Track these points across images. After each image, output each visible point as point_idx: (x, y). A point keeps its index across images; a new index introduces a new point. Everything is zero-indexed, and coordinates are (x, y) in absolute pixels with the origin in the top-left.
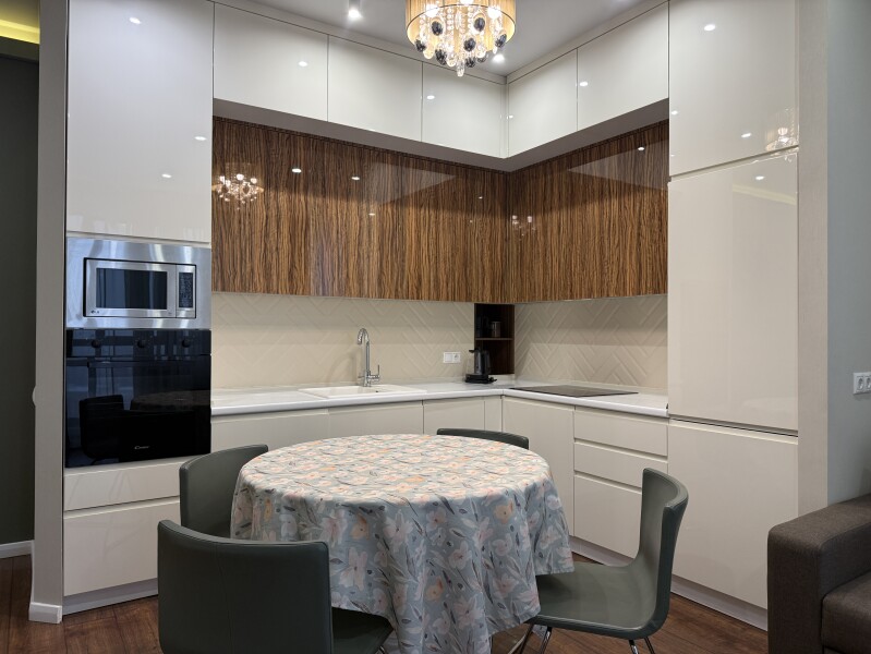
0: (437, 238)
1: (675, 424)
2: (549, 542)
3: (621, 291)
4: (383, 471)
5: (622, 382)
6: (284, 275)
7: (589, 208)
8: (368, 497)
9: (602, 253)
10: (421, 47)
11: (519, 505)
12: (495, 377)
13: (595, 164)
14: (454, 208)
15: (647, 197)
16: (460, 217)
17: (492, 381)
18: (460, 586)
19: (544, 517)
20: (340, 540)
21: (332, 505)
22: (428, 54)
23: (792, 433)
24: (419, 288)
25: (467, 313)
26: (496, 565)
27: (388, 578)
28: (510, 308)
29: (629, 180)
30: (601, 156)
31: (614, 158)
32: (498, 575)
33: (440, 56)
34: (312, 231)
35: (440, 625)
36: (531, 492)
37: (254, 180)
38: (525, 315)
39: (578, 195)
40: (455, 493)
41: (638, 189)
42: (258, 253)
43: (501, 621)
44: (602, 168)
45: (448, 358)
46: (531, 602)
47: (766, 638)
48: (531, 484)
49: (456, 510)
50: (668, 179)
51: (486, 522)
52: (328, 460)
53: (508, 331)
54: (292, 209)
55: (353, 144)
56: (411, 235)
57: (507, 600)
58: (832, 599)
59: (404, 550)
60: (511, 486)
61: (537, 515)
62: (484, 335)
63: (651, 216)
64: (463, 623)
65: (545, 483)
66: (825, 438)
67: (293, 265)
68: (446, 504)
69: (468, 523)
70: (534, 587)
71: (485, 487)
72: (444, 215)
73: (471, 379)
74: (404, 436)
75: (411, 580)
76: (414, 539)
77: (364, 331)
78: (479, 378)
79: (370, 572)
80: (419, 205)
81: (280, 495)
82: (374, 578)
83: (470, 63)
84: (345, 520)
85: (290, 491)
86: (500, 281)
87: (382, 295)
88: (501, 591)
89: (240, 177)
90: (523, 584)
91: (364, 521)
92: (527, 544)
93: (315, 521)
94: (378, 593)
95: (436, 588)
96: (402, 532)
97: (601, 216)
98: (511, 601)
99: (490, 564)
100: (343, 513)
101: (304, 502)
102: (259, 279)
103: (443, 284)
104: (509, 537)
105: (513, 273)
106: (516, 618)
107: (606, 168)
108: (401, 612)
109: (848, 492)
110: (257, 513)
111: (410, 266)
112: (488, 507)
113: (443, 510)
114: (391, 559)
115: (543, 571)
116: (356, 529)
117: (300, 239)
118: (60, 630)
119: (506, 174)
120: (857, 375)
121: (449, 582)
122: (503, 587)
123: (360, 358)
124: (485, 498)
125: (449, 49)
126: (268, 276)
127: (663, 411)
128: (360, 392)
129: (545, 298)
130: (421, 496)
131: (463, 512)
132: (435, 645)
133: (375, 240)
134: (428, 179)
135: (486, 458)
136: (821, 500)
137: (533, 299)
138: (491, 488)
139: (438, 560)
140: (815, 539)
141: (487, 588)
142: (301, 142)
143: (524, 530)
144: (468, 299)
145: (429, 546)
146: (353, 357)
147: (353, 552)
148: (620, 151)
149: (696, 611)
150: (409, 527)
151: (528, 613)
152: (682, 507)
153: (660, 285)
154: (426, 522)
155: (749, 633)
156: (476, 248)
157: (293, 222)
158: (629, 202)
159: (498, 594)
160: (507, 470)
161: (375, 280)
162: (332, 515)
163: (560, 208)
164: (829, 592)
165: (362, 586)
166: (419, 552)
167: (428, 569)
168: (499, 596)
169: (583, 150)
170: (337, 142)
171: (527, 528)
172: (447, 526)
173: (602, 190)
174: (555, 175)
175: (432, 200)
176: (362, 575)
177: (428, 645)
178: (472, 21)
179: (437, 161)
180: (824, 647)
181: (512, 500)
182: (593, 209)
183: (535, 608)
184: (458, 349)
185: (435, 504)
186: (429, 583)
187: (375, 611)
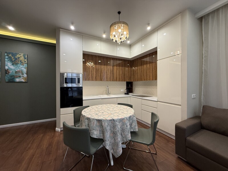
0: (120, 71)
1: (158, 102)
2: (134, 125)
3: (150, 80)
4: (105, 112)
5: (150, 94)
6: (95, 78)
7: (144, 66)
8: (100, 118)
9: (146, 73)
10: (113, 40)
11: (127, 120)
12: (129, 93)
13: (145, 59)
14: (122, 66)
15: (154, 64)
16: (123, 68)
17: (129, 94)
18: (116, 134)
19: (133, 121)
20: (95, 126)
21: (93, 119)
22: (114, 41)
23: (180, 105)
24: (116, 79)
25: (125, 83)
26: (123, 130)
27: (103, 132)
28: (132, 82)
29: (151, 61)
30: (146, 57)
31: (148, 58)
32: (123, 132)
33: (116, 41)
34: (99, 71)
35: (113, 141)
36: (130, 117)
37: (92, 63)
38: (135, 83)
39: (143, 63)
40: (115, 118)
41: (152, 62)
42: (91, 74)
43: (124, 140)
44: (146, 59)
45: (122, 90)
46: (129, 137)
47: (175, 141)
48: (130, 116)
49: (115, 121)
50: (157, 61)
51: (121, 123)
52: (97, 109)
53: (132, 86)
54: (96, 67)
55: (106, 57)
56: (115, 71)
57: (125, 136)
58: (188, 138)
59: (105, 128)
60: (126, 116)
61: (131, 121)
62: (128, 87)
63: (155, 67)
64: (116, 141)
65: (133, 115)
66: (186, 107)
67: (96, 76)
68: (113, 120)
69: (117, 123)
70: (130, 134)
71: (121, 116)
72: (121, 68)
73: (125, 94)
74: (111, 105)
75: (107, 133)
76: (107, 126)
77: (108, 86)
78: (127, 94)
79: (100, 131)
80: (116, 66)
81: (86, 117)
82: (101, 132)
83: (121, 42)
84: (95, 122)
85: (87, 116)
86: (130, 78)
87: (110, 81)
88: (124, 135)
89: (90, 63)
90: (128, 134)
91: (99, 122)
92: (129, 127)
93: (91, 122)
94: (101, 135)
95: (112, 134)
96: (105, 125)
97: (146, 67)
98: (126, 137)
99: (122, 130)
100: (95, 121)
101: (89, 118)
102: (91, 78)
103: (120, 79)
104: (125, 125)
105: (132, 77)
106: (127, 140)
107: (147, 59)
108: (105, 139)
109: (191, 116)
110: (82, 119)
111: (115, 76)
112: (121, 120)
113: (113, 121)
114: (103, 129)
115: (132, 130)
116: (97, 123)
117: (97, 72)
118: (60, 133)
119: (131, 61)
120: (193, 95)
121: (114, 134)
122: (124, 134)
123: (107, 90)
124: (121, 119)
125: (117, 40)
126: (92, 78)
127: (156, 100)
128: (107, 96)
129: (137, 81)
130: (109, 118)
131: (117, 121)
132: (112, 144)
133: (109, 72)
134: (118, 62)
135: (124, 110)
136: (186, 118)
137: (135, 81)
138: (122, 117)
139: (112, 129)
140: (184, 126)
141: (121, 134)
142: (97, 57)
143: (128, 124)
144: (125, 81)
145: (110, 127)
146: (106, 90)
147: (97, 128)
148: (149, 57)
149: (162, 135)
150: (106, 124)
151: (129, 139)
152: (158, 121)
153: (156, 79)
154: (110, 123)
155: (172, 140)
156: (126, 73)
157: (96, 69)
158: (151, 65)
159: (123, 135)
160: (126, 112)
161: (109, 78)
162: (93, 121)
163: (140, 66)
164: (188, 137)
165: (98, 133)
166: (108, 128)
167: (110, 131)
168: (124, 136)
169: (143, 56)
170: (103, 57)
171: (129, 124)
172: (114, 124)
173: (146, 63)
174: (139, 61)
175: (119, 65)
176: (99, 132)
177: (111, 144)
178: (121, 34)
179: (120, 59)
180: (186, 147)
181: (126, 119)
182: (145, 66)
183: (130, 138)
184: (124, 89)
185: (111, 120)
186: (111, 133)
187: (101, 138)
